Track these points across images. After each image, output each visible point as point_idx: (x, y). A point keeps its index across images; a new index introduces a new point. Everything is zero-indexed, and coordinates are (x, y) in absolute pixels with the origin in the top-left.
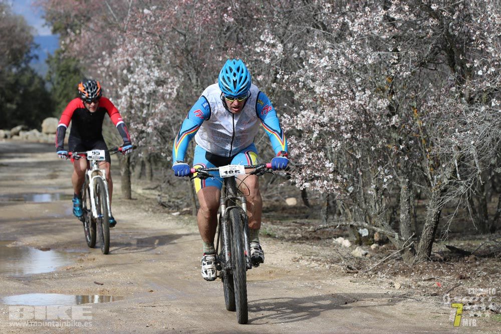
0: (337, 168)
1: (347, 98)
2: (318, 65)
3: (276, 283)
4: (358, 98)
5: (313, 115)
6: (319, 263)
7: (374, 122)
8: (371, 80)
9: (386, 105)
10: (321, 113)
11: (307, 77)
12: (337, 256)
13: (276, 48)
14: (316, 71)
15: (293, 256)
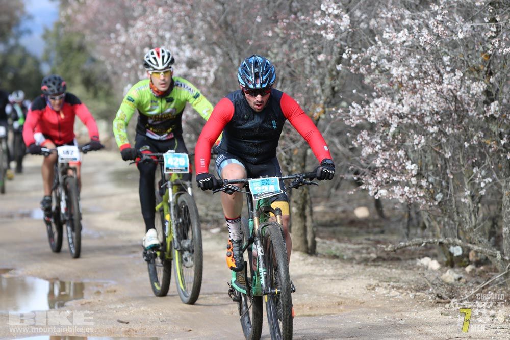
0: (421, 170)
1: (433, 81)
2: (394, 40)
3: (346, 317)
4: (446, 82)
5: (389, 104)
6: (401, 291)
7: (467, 111)
8: (462, 58)
9: (482, 89)
10: (400, 100)
11: (381, 57)
12: (423, 281)
13: (341, 20)
14: (393, 48)
15: (367, 282)
